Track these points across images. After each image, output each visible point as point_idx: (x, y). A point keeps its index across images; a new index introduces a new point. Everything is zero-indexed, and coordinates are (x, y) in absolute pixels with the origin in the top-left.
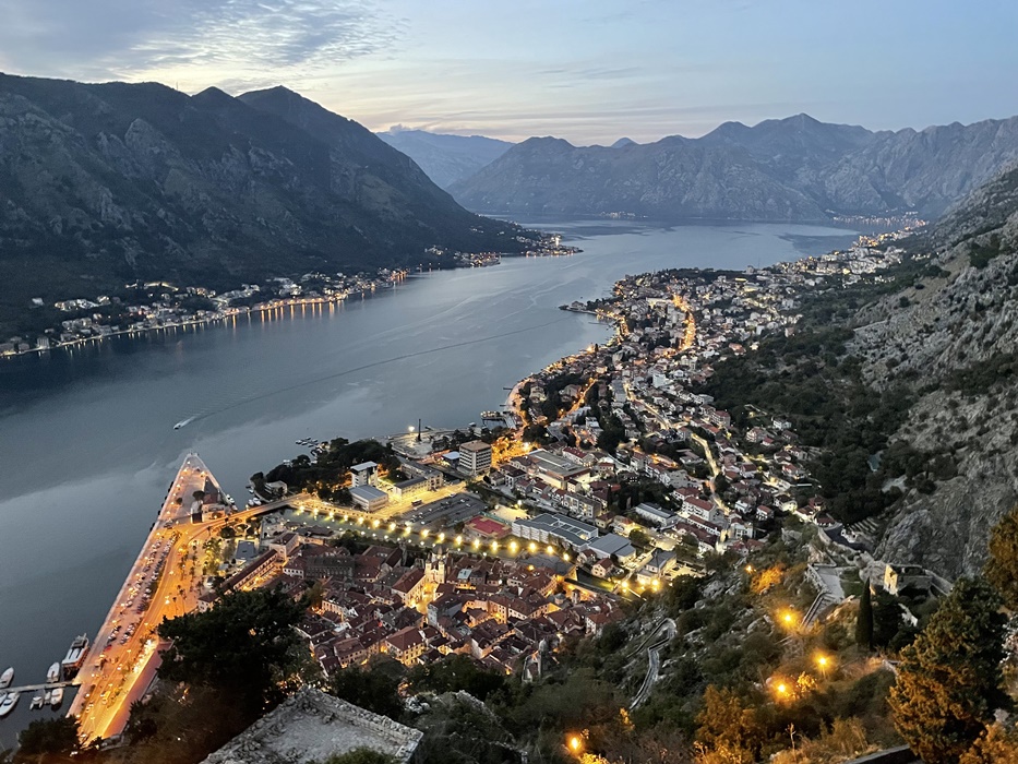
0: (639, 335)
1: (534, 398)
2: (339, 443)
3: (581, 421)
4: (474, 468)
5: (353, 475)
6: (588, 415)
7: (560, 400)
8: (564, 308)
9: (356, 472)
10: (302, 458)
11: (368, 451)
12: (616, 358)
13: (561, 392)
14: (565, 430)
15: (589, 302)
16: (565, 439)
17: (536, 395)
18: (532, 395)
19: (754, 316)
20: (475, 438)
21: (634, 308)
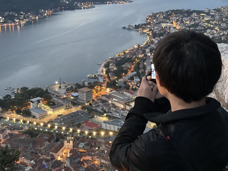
0: (157, 40)
1: (111, 69)
2: (24, 89)
3: (132, 78)
4: (85, 99)
5: (31, 103)
6: (135, 76)
7: (123, 69)
8: (124, 28)
9: (32, 102)
10: (8, 96)
11: (37, 93)
12: (147, 50)
13: (123, 66)
14: (125, 83)
15: (135, 25)
16: (125, 87)
17: (112, 67)
18: (110, 67)
19: (208, 31)
20: (85, 86)
21: (155, 28)
